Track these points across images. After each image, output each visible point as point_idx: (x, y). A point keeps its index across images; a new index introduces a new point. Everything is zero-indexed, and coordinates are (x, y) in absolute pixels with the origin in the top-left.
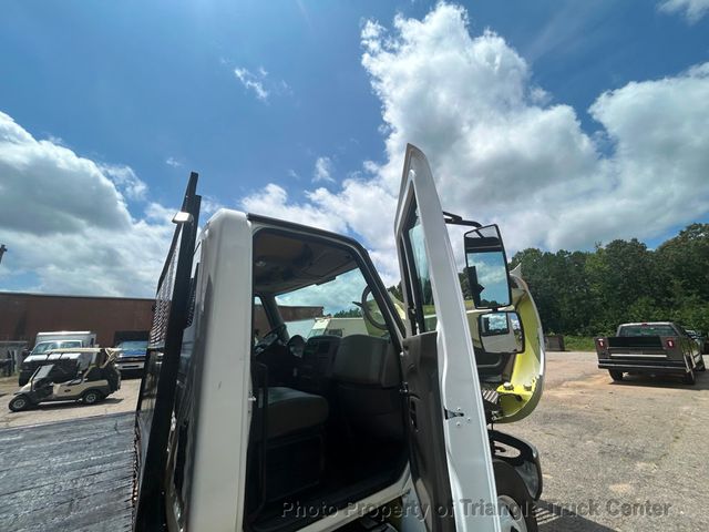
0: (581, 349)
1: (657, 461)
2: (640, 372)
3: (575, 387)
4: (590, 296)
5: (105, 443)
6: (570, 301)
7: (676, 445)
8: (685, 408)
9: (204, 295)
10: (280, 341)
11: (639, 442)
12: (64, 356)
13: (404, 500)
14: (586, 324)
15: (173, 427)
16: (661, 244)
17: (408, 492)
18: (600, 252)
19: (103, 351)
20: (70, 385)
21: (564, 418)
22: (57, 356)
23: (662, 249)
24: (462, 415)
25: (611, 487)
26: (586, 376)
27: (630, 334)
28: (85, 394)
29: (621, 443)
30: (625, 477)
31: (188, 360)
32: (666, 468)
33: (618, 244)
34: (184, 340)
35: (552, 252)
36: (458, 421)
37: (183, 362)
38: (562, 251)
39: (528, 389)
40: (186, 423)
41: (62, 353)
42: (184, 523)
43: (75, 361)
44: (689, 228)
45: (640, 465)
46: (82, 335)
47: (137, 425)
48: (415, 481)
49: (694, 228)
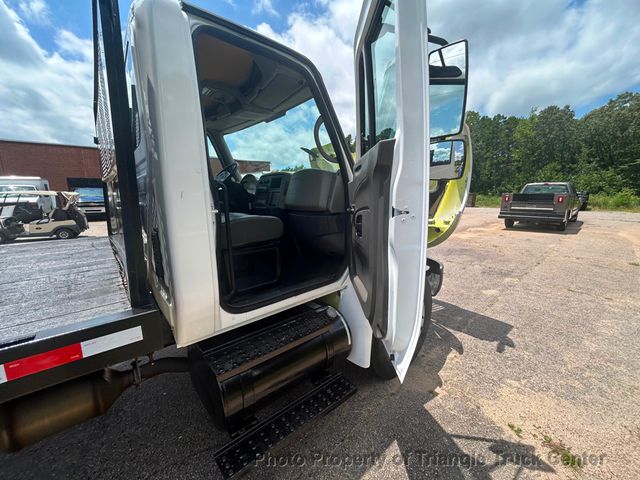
0: (487, 205)
1: (520, 278)
2: (529, 221)
3: (475, 232)
4: (509, 161)
5: (86, 254)
6: (491, 165)
7: (536, 268)
8: (551, 246)
9: (147, 107)
10: (233, 179)
11: (512, 266)
12: (22, 200)
13: (342, 293)
14: (499, 185)
15: (145, 241)
16: (588, 113)
17: (345, 288)
18: (532, 118)
19: (59, 194)
20: (38, 223)
21: (462, 251)
22: (15, 200)
23: (587, 118)
24: (408, 213)
25: (484, 292)
26: (486, 224)
27: (531, 192)
28: (57, 231)
29: (499, 267)
30: (495, 286)
31: (145, 178)
32: (524, 281)
33: (552, 110)
34: (137, 163)
35: (490, 117)
36: (404, 217)
37: (141, 182)
38: (499, 115)
39: (447, 223)
40: (156, 230)
41: (19, 196)
42: (172, 300)
43: (36, 205)
44: (620, 97)
45: (507, 280)
46: (34, 180)
47: (112, 245)
48: (352, 279)
49: (625, 97)
